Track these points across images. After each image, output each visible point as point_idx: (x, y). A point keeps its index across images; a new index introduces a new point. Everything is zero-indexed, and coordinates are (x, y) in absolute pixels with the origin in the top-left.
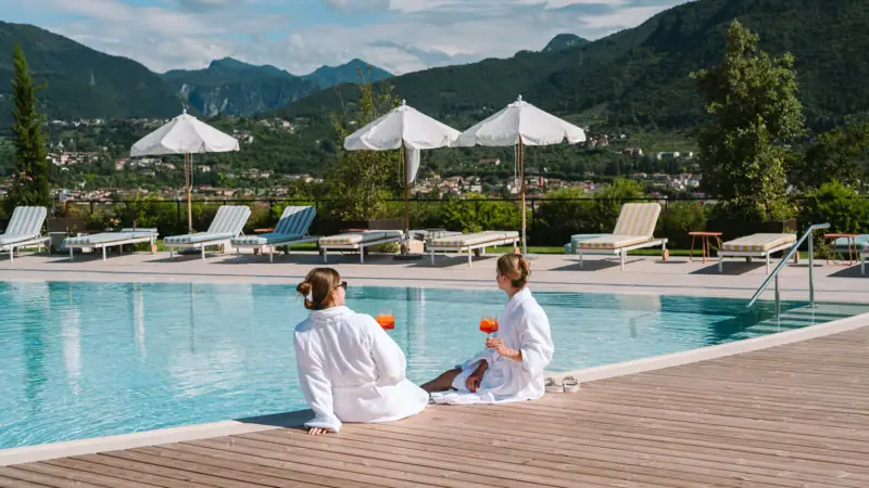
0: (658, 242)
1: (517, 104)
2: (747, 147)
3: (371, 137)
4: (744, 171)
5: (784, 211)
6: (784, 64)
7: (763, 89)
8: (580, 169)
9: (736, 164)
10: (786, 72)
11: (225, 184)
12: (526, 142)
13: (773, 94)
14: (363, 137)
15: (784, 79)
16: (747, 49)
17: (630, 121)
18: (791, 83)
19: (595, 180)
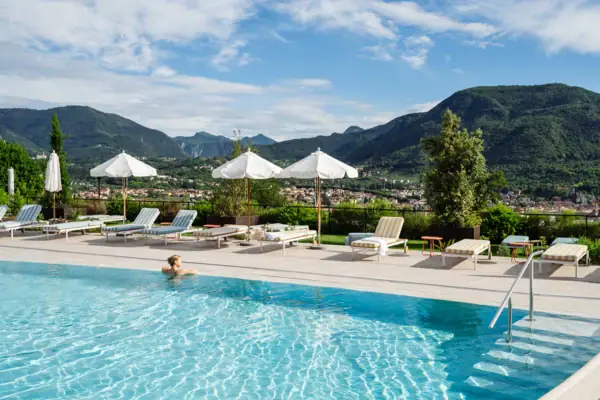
0: (402, 242)
1: (317, 153)
2: (454, 183)
3: (226, 171)
4: (452, 197)
5: (475, 222)
6: (477, 136)
7: (465, 149)
8: (359, 186)
9: (447, 192)
10: (478, 140)
11: (199, 188)
12: (321, 177)
13: (470, 152)
14: (222, 171)
15: (476, 144)
16: (454, 126)
17: (381, 166)
18: (480, 146)
19: (365, 192)
